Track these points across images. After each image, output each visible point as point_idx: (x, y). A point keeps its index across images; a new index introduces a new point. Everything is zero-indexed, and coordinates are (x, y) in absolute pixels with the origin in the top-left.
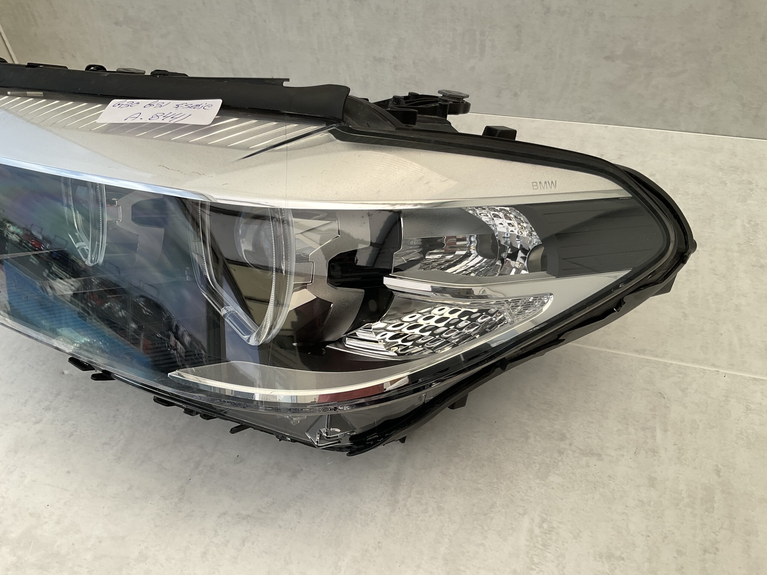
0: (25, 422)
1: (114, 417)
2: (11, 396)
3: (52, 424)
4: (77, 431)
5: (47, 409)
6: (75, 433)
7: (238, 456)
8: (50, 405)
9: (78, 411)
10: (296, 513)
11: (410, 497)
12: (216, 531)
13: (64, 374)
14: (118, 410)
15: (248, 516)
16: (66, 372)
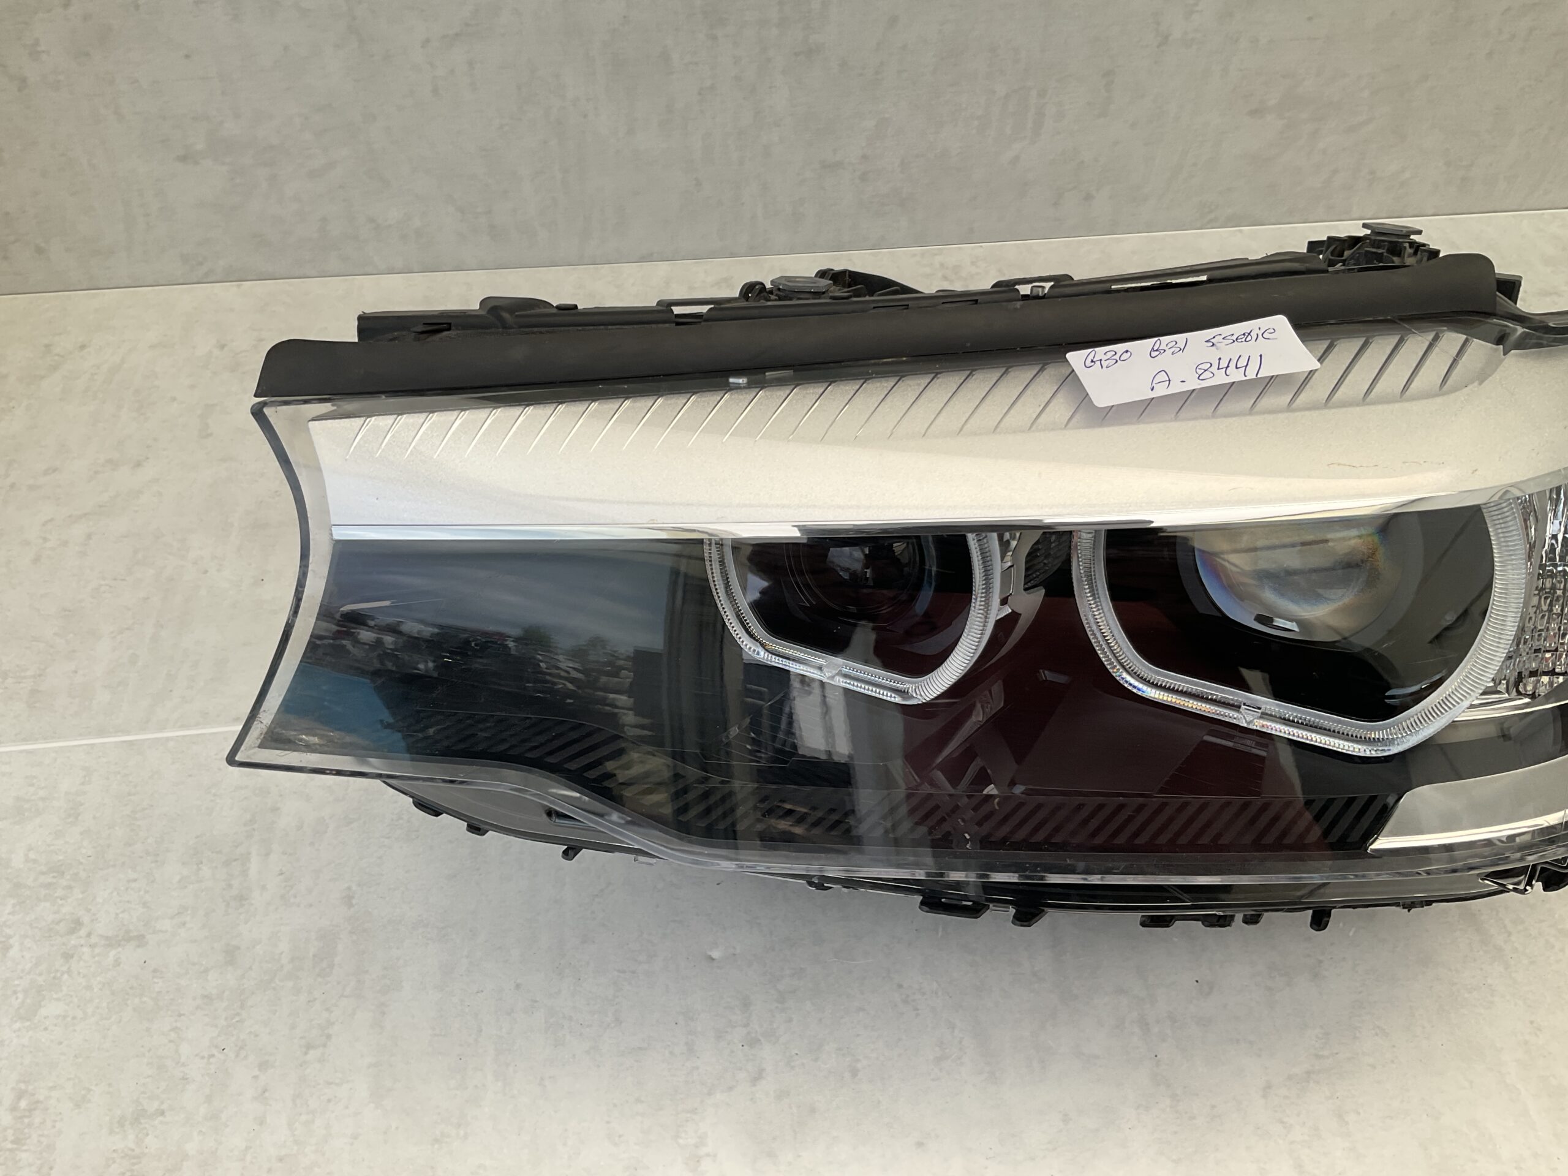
0: (731, 1089)
1: (905, 1002)
2: (640, 1048)
3: (793, 1068)
4: (858, 1060)
5: (752, 1042)
6: (859, 1066)
7: (1197, 981)
8: (749, 1033)
9: (820, 1020)
10: (1377, 1034)
11: (1510, 934)
12: (1282, 1122)
13: (713, 959)
14: (900, 986)
15: (1308, 1073)
16: (715, 954)
